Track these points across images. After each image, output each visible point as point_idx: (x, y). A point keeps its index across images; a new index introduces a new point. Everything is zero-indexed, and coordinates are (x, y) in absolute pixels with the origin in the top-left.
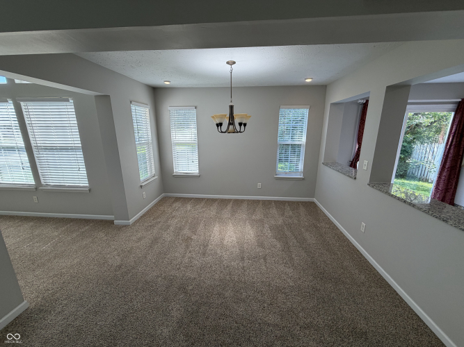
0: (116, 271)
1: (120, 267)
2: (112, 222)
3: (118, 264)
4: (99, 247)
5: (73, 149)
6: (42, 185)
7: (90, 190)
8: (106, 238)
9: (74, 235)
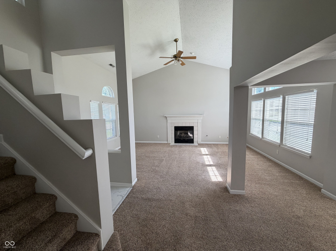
0: (293, 216)
1: (299, 217)
2: (319, 189)
3: (299, 215)
4: (295, 197)
5: (308, 125)
6: (283, 145)
7: (310, 157)
8: (305, 195)
9: (286, 181)
